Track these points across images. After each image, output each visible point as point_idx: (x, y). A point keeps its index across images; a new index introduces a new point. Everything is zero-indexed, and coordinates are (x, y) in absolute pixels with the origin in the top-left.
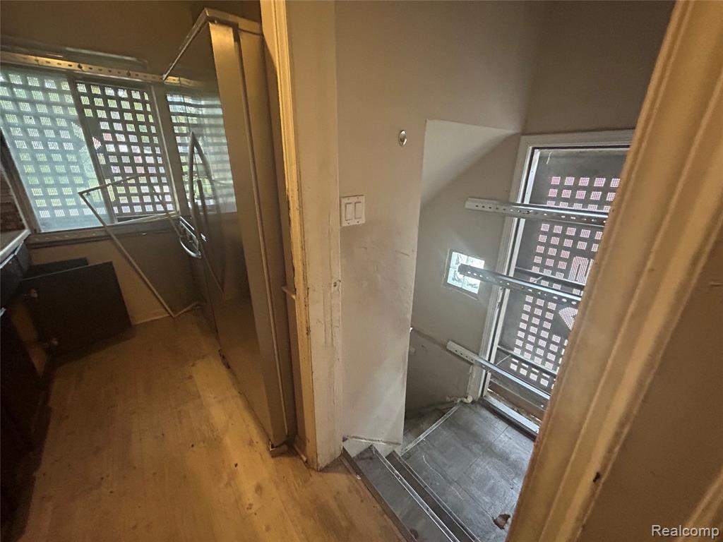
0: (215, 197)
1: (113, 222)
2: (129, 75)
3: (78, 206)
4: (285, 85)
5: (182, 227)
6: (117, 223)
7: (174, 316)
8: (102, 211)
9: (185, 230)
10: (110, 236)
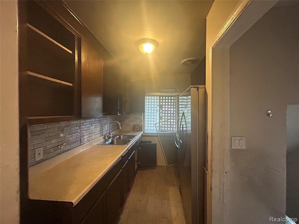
0: (186, 127)
1: (159, 132)
2: (172, 94)
3: (153, 127)
4: (210, 102)
5: (176, 136)
6: (160, 132)
7: (168, 166)
8: (158, 128)
9: (177, 137)
10: (158, 136)
